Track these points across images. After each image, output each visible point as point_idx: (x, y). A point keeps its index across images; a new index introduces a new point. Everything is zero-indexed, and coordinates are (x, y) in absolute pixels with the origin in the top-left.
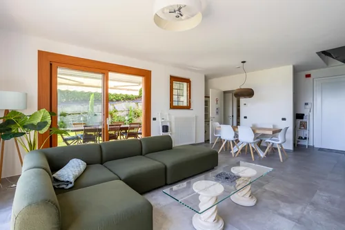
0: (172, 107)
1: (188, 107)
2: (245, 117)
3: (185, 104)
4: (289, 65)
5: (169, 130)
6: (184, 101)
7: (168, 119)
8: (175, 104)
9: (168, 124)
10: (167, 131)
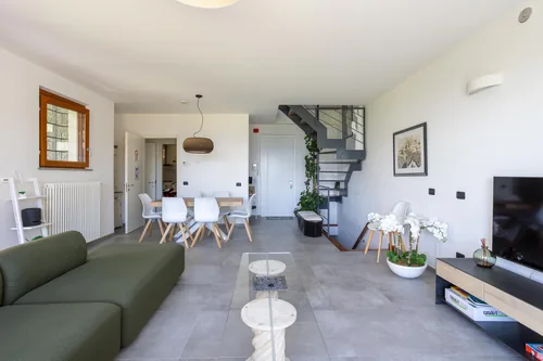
0: (45, 164)
1: (82, 165)
2: (186, 183)
3: (73, 157)
4: (244, 113)
5: (43, 220)
6: (69, 149)
7: (38, 193)
8: (50, 156)
9: (40, 205)
10: (37, 221)
